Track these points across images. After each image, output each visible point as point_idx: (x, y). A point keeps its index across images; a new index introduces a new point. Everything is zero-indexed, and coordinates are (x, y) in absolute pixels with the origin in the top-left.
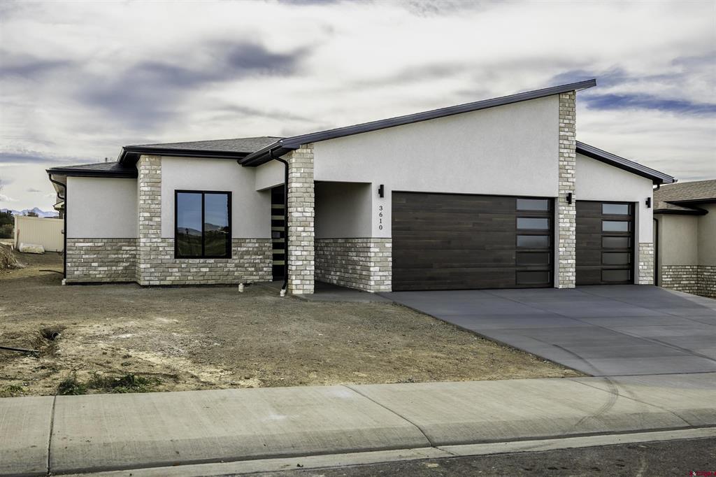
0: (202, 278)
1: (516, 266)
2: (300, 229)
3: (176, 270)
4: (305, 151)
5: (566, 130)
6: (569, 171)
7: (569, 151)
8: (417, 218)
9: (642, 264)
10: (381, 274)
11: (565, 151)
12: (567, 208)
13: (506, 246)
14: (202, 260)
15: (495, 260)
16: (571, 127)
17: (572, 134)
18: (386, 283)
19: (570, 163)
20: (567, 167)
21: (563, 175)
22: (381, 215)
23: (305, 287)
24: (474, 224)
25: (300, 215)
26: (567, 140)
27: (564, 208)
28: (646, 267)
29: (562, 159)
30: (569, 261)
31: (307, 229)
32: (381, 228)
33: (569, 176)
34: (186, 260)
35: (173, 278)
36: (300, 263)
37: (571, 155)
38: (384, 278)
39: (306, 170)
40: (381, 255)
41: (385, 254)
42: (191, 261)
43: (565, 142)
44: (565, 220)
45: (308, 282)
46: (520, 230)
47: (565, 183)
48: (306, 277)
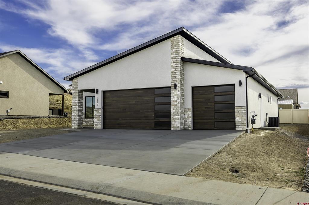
0: (91, 125)
1: (155, 119)
2: (74, 106)
3: (85, 122)
4: (75, 80)
5: (175, 54)
6: (176, 73)
7: (176, 64)
8: (113, 101)
9: (238, 118)
10: (97, 122)
11: (174, 64)
12: (175, 91)
13: (149, 110)
14: (91, 119)
15: (145, 117)
16: (177, 52)
17: (177, 55)
18: (99, 125)
19: (177, 69)
20: (175, 72)
21: (173, 76)
22: (98, 100)
23: (75, 126)
24: (135, 101)
25: (74, 102)
26: (175, 58)
27: (174, 91)
28: (240, 120)
29: (172, 68)
30: (177, 117)
31: (76, 106)
32: (98, 105)
33: (176, 75)
34: (88, 119)
35: (84, 125)
36: (74, 118)
37: (177, 65)
38: (98, 124)
39: (76, 87)
40: (97, 115)
41: (99, 115)
42: (89, 119)
43: (174, 60)
44: (174, 97)
45: (76, 125)
46: (156, 103)
47: (174, 79)
48: (75, 123)
